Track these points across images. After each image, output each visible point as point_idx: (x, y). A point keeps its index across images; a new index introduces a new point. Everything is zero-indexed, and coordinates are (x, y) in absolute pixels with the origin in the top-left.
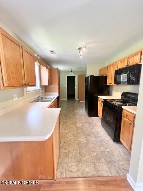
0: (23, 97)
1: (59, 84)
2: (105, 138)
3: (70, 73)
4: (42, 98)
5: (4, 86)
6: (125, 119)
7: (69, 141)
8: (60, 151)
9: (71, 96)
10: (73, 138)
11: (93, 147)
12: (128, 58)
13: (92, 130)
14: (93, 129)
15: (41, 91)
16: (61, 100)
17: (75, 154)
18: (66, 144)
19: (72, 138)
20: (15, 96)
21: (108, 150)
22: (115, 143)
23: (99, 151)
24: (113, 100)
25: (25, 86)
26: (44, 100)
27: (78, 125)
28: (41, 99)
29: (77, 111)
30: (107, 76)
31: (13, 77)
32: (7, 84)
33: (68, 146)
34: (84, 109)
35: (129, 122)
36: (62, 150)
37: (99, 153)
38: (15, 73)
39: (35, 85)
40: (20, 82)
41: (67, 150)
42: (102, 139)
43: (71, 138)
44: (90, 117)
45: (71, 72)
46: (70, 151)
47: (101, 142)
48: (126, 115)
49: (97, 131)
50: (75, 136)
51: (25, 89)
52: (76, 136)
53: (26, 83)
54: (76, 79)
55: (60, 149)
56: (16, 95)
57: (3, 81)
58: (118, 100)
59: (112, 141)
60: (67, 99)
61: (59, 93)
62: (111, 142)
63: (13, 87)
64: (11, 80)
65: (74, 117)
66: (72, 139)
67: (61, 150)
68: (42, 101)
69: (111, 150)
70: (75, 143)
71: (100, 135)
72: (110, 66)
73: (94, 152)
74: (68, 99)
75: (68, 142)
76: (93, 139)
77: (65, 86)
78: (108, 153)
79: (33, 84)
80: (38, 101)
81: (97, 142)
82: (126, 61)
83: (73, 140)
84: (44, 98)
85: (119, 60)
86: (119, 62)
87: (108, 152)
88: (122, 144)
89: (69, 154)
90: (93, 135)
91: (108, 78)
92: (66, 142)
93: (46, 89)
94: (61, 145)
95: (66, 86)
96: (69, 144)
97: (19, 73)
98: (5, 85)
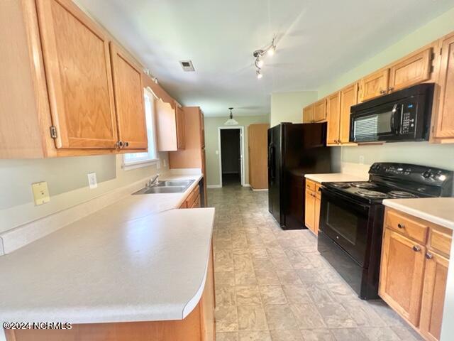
0: (115, 180)
1: (203, 148)
2: (334, 287)
3: (230, 121)
4: (163, 184)
5: (56, 148)
6: (396, 235)
7: (238, 296)
8: (215, 326)
9: (231, 177)
10: (246, 287)
11: (307, 316)
12: (389, 70)
13: (297, 266)
14: (297, 262)
15: (158, 166)
16: (208, 187)
17: (258, 337)
18: (231, 307)
19: (244, 289)
20: (91, 177)
21: (349, 323)
22: (365, 301)
23: (326, 326)
24: (349, 185)
25: (119, 149)
26: (167, 186)
27: (255, 252)
28: (159, 185)
29: (248, 215)
30: (326, 123)
31: (84, 123)
32: (67, 141)
33: (236, 313)
34: (267, 209)
35: (412, 246)
36: (220, 326)
37: (326, 334)
38: (89, 112)
39: (144, 149)
40: (104, 137)
41: (234, 325)
42: (327, 292)
43: (242, 287)
44: (284, 229)
45: (231, 117)
46: (243, 329)
47: (325, 298)
48: (399, 226)
49: (309, 267)
50: (252, 284)
51: (118, 156)
52: (256, 284)
53: (121, 141)
54: (242, 135)
55: (215, 322)
56: (94, 174)
57: (53, 132)
58: (363, 184)
59: (355, 296)
60: (220, 186)
61: (204, 171)
62: (354, 299)
63: (85, 152)
64: (79, 132)
65: (243, 229)
66: (245, 291)
67: (217, 324)
68: (162, 191)
69: (358, 325)
70: (253, 302)
71: (319, 279)
72: (334, 97)
73: (310, 330)
74: (223, 185)
75: (235, 300)
76: (303, 291)
77: (217, 152)
78: (350, 332)
79: (139, 145)
80: (152, 191)
81: (313, 299)
82: (385, 78)
83: (247, 293)
84: (166, 183)
85: (360, 80)
86: (362, 84)
87: (352, 330)
88: (385, 304)
89: (240, 338)
90: (299, 281)
91: (330, 129)
92: (230, 299)
93: (171, 160)
94: (217, 309)
95: (219, 152)
96: (238, 307)
97: (100, 112)
98: (60, 145)
